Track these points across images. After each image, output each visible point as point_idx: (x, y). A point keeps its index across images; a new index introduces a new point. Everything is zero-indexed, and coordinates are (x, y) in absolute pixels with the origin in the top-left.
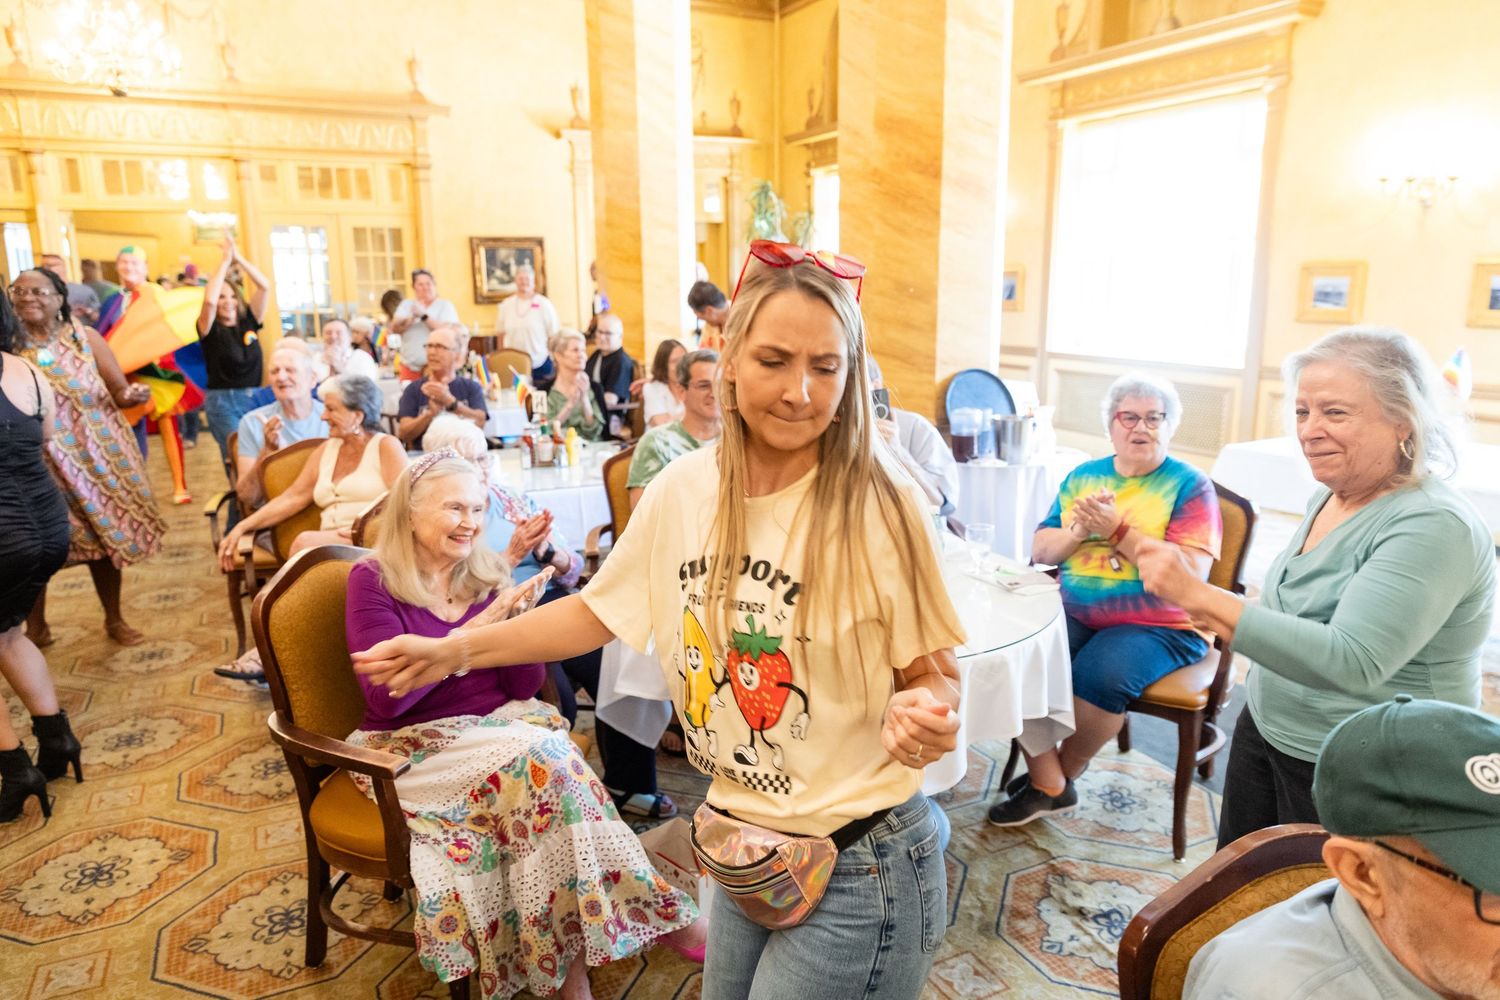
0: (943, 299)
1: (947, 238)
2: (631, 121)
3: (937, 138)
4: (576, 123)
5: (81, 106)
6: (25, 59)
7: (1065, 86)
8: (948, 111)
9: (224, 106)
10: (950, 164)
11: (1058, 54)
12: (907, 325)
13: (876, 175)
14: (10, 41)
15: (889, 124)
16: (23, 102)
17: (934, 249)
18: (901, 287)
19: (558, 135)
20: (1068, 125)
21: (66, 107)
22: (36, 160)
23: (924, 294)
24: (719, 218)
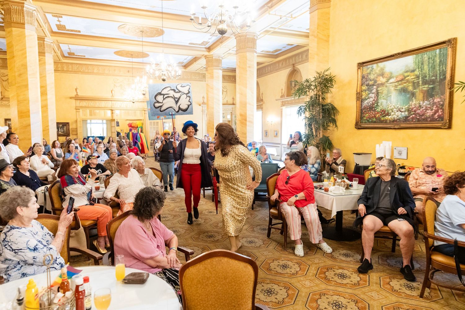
0: (247, 134)
1: (248, 128)
2: (213, 108)
3: (246, 117)
4: (204, 103)
5: (121, 102)
6: (114, 95)
7: (283, 102)
8: (247, 114)
9: (144, 102)
10: (248, 119)
11: (282, 97)
12: (243, 137)
13: (240, 121)
14: (112, 93)
15: (241, 115)
16: (113, 102)
17: (246, 129)
18: (243, 133)
19: (200, 105)
20: (284, 108)
21: (119, 102)
22: (113, 111)
23: (245, 134)
24: (230, 120)
